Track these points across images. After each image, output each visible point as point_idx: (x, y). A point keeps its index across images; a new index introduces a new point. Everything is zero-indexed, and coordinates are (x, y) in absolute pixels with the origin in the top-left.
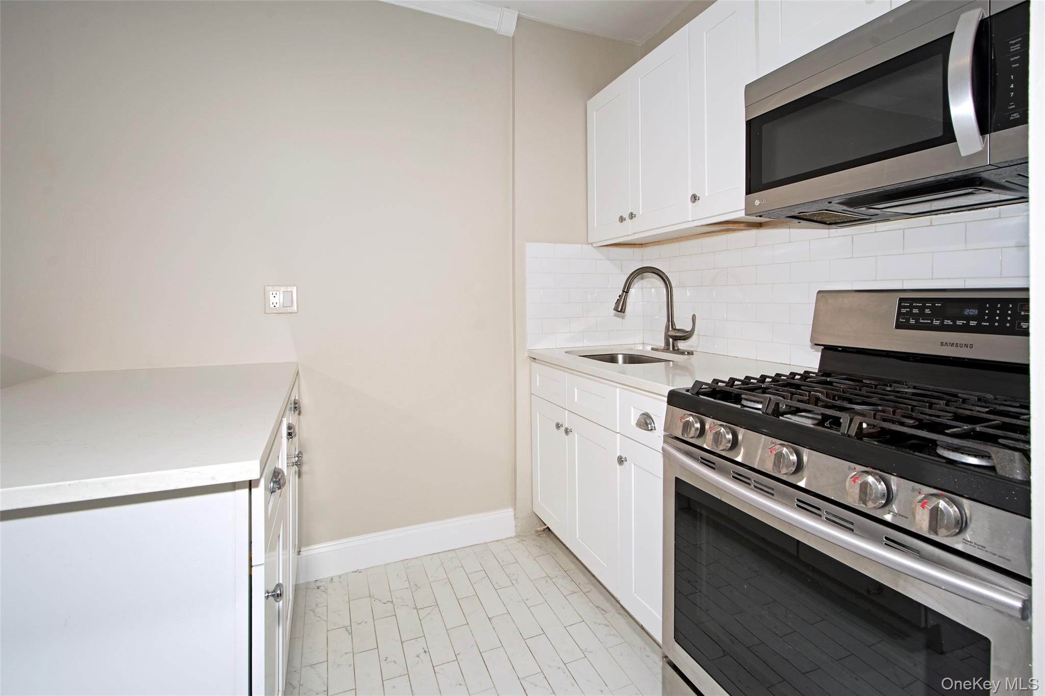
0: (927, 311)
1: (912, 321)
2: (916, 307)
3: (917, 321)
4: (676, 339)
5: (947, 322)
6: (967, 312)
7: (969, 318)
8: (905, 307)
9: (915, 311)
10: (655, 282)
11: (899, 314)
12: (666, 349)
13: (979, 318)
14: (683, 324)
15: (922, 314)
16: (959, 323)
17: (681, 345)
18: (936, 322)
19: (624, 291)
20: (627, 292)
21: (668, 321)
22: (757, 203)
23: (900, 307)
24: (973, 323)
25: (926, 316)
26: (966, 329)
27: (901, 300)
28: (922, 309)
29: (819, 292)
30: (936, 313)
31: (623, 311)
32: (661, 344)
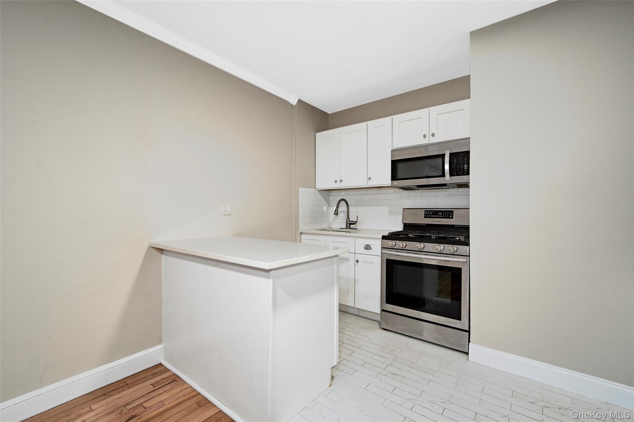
0: (431, 214)
1: (428, 216)
2: (429, 213)
3: (429, 216)
4: (350, 224)
5: (436, 216)
6: (440, 214)
7: (440, 215)
8: (426, 213)
9: (428, 213)
10: (343, 202)
11: (425, 214)
12: (346, 228)
13: (442, 215)
14: (352, 218)
15: (430, 214)
16: (438, 216)
17: (352, 226)
18: (433, 216)
19: (337, 207)
20: (338, 208)
21: (347, 218)
22: (395, 184)
23: (425, 213)
24: (441, 216)
25: (431, 215)
26: (439, 218)
27: (425, 211)
28: (430, 213)
29: (403, 208)
30: (434, 214)
31: (337, 214)
32: (344, 226)
